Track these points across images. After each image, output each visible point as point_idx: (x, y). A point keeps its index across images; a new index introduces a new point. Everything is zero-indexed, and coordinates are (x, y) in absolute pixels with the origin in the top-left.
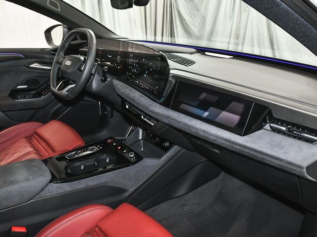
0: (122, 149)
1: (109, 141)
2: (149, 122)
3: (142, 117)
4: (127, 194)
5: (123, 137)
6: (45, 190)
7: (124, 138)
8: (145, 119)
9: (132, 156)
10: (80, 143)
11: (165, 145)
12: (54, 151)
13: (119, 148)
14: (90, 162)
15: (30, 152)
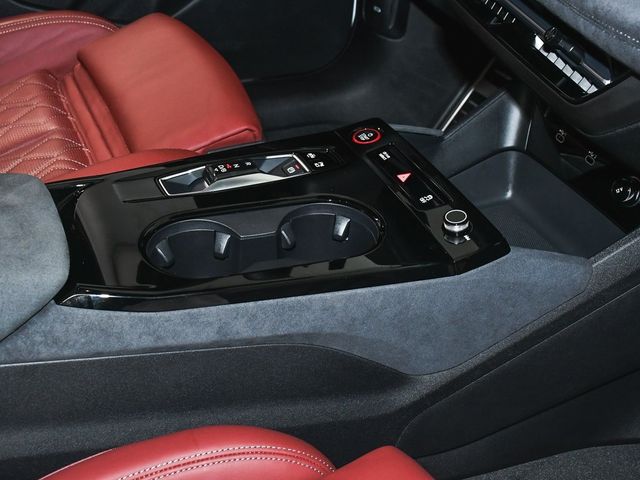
0: (415, 187)
1: (363, 137)
2: (568, 71)
3: (539, 43)
4: (405, 397)
5: (431, 126)
6: (31, 329)
7: (433, 132)
8: (552, 57)
9: (457, 229)
10: (236, 128)
11: (624, 194)
12: (131, 147)
13: (403, 177)
14: (260, 226)
15: (40, 137)
